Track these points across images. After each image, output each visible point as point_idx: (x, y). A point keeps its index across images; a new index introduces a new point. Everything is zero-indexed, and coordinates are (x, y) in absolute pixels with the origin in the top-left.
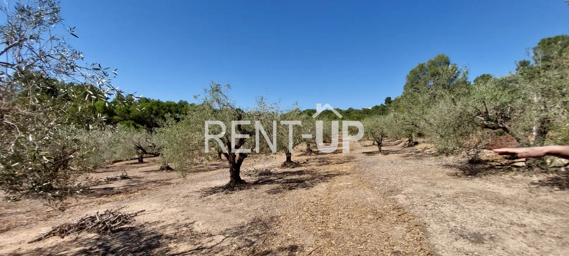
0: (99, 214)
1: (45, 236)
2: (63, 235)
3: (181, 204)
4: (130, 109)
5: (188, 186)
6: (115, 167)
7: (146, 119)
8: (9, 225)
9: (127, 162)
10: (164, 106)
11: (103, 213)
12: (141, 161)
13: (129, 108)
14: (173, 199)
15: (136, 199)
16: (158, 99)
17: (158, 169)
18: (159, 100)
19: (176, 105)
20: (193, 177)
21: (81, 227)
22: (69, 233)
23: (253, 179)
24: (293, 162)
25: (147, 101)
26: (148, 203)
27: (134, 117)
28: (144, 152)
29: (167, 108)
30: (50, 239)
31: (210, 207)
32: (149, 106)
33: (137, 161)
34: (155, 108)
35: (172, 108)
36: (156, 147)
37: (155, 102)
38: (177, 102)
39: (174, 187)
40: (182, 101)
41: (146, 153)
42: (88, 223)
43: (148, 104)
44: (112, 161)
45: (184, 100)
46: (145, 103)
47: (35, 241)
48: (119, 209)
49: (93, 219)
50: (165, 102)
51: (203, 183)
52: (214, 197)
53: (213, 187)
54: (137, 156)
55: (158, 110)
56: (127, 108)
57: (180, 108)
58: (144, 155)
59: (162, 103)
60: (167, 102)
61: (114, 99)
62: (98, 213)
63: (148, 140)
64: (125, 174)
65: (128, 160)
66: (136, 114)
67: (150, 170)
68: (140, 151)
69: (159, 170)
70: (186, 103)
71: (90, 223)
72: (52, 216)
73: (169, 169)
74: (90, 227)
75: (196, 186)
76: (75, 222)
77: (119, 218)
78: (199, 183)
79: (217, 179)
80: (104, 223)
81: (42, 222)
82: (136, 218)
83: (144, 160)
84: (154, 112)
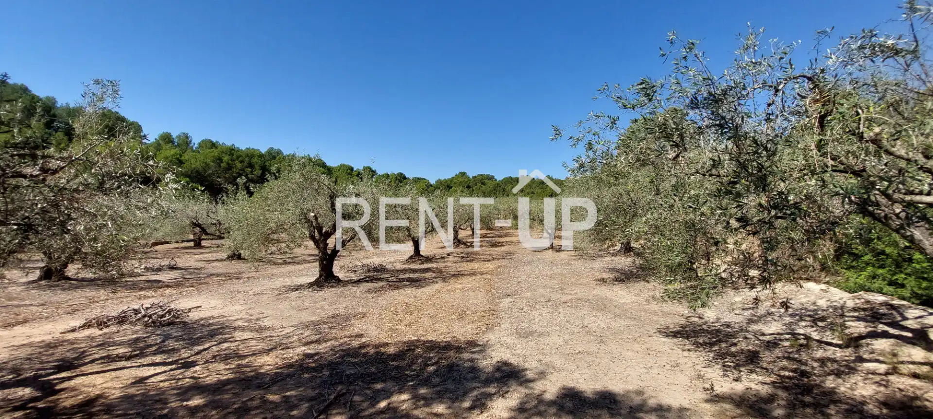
0: (144, 307)
1: (79, 328)
2: (101, 327)
3: (249, 302)
4: (183, 158)
5: (262, 282)
6: (156, 251)
7: (210, 177)
8: (24, 317)
9: (177, 245)
10: (241, 156)
11: (149, 306)
12: (198, 244)
13: (181, 156)
14: (240, 296)
15: (190, 295)
16: (231, 144)
17: (224, 258)
18: (233, 145)
19: (261, 156)
20: (275, 271)
21: (122, 320)
22: (109, 326)
23: (357, 276)
24: (422, 256)
25: (213, 145)
26: (206, 300)
27: (190, 173)
28: (204, 231)
29: (247, 160)
30: (85, 330)
31: (284, 306)
32: (216, 154)
33: (192, 244)
34: (226, 158)
35: (255, 160)
36: (222, 225)
37: (227, 149)
38: (264, 150)
39: (244, 283)
40: (272, 148)
41: (207, 234)
42: (131, 316)
43: (215, 151)
44: (151, 242)
45: (276, 147)
46: (210, 149)
47: (69, 332)
48: (169, 302)
49: (136, 311)
50: (244, 149)
51: (286, 279)
52: (294, 295)
53: (299, 284)
54: (191, 237)
55: (231, 162)
56: (178, 156)
57: (268, 160)
58: (204, 237)
59: (238, 150)
60: (248, 149)
61: (156, 139)
62: (142, 305)
63: (211, 215)
64: (173, 263)
65: (177, 242)
66: (193, 166)
67: (213, 259)
68: (197, 230)
69: (225, 260)
70: (279, 152)
71: (134, 316)
72: (78, 310)
73: (239, 257)
74: (134, 320)
75: (276, 283)
76: (115, 314)
77: (169, 312)
78: (281, 279)
79: (307, 275)
80: (150, 317)
81: (66, 316)
82: (190, 314)
83: (203, 243)
84: (223, 165)
